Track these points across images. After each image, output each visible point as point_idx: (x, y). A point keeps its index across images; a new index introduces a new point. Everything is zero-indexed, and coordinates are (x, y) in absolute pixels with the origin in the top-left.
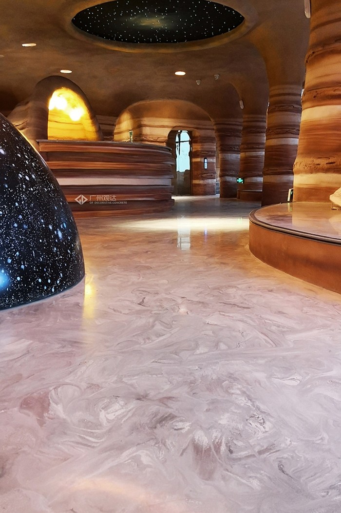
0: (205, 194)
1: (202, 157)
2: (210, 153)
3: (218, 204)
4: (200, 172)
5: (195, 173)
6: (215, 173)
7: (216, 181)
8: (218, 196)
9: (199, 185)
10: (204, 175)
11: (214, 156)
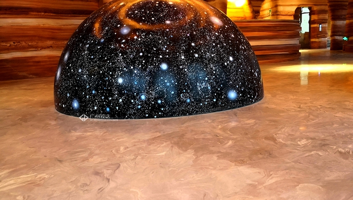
0: (319, 48)
1: (318, 23)
2: (324, 21)
3: (328, 54)
4: (316, 33)
5: (313, 34)
6: (327, 34)
7: (328, 39)
8: (329, 49)
9: (315, 42)
10: (319, 36)
11: (326, 22)
